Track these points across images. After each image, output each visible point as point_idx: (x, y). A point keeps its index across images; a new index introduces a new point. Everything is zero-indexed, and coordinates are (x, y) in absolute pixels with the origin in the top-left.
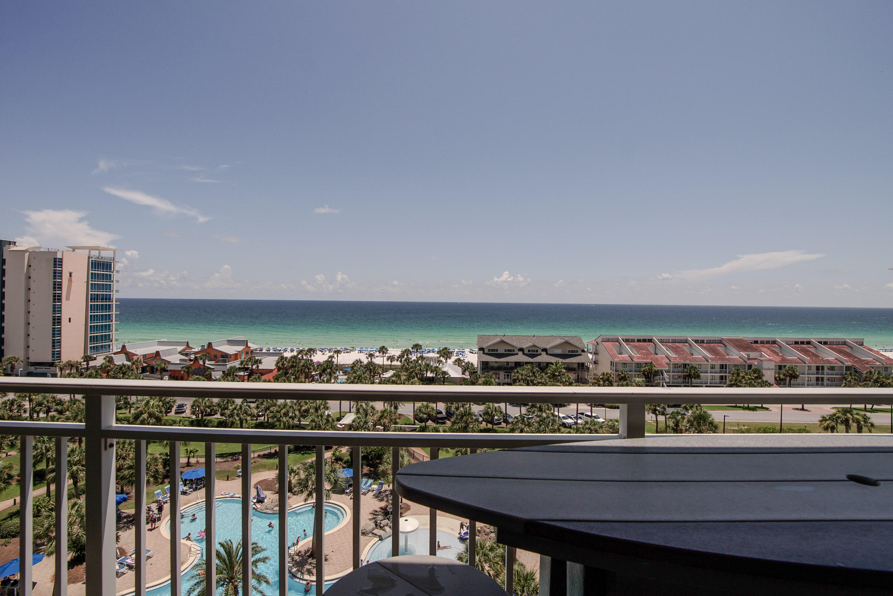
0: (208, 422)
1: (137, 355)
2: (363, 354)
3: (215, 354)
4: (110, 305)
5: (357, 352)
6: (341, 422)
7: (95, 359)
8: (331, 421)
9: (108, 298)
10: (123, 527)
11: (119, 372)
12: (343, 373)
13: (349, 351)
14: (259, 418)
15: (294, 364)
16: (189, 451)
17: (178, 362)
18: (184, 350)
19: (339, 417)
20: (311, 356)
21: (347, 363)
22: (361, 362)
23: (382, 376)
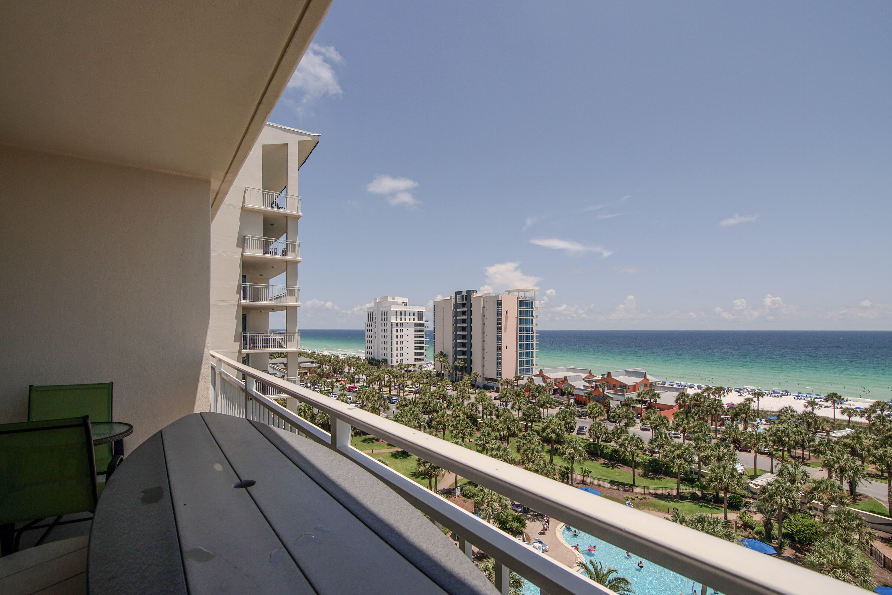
0: (603, 448)
1: (550, 378)
2: (801, 400)
3: (615, 383)
4: (532, 336)
5: (792, 397)
6: (754, 481)
7: (523, 379)
8: (737, 476)
9: (530, 330)
10: (530, 518)
11: (536, 391)
12: (766, 421)
13: (778, 395)
14: (654, 455)
15: (698, 403)
16: (584, 470)
17: (582, 388)
18: (587, 377)
19: (754, 474)
20: (720, 396)
21: (774, 410)
22: (792, 411)
23: (831, 434)
